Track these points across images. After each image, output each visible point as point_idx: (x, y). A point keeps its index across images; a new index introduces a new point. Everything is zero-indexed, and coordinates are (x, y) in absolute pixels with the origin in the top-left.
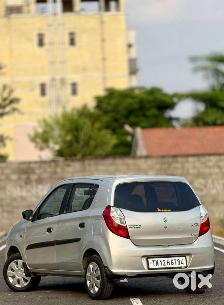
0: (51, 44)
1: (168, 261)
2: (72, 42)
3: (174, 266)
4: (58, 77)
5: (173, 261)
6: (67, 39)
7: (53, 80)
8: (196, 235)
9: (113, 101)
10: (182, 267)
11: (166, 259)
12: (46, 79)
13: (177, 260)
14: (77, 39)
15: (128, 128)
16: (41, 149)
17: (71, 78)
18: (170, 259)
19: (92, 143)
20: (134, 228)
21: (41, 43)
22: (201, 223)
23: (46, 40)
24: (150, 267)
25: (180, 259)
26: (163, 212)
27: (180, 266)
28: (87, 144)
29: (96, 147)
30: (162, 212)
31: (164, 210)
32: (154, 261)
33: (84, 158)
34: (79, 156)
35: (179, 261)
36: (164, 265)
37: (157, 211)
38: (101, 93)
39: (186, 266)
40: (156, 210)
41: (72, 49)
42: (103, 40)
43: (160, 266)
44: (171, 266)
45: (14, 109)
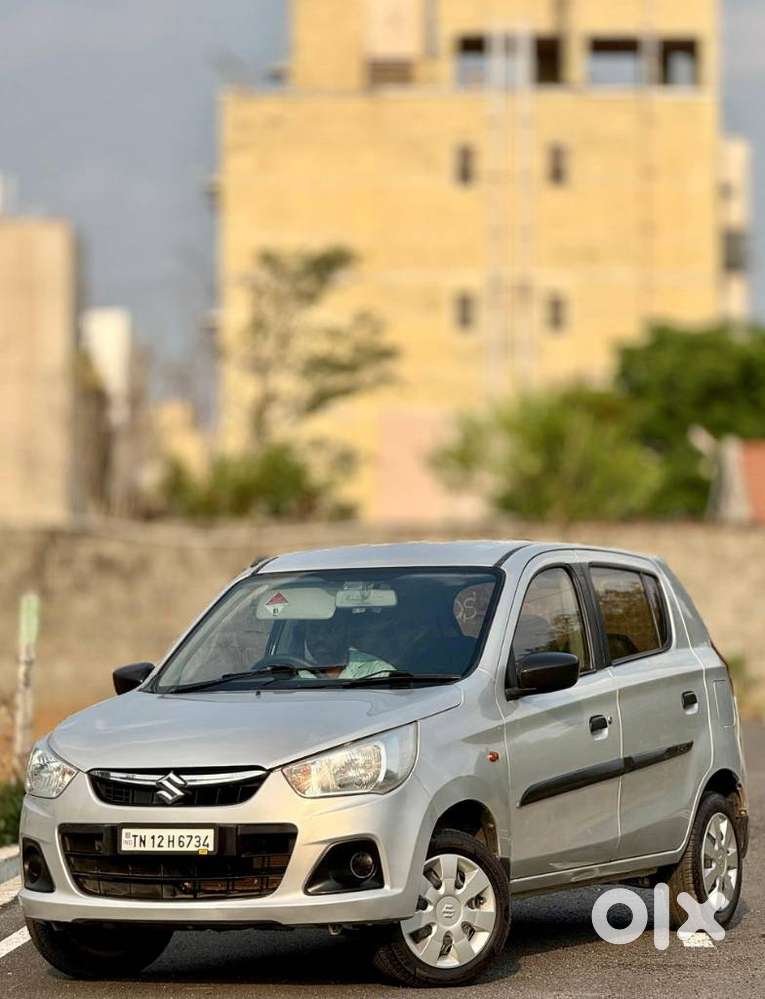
12: (472, 279)
14: (576, 167)
15: (701, 440)
17: (549, 279)
21: (465, 172)
28: (580, 482)
38: (631, 331)
42: (648, 172)
45: (385, 380)
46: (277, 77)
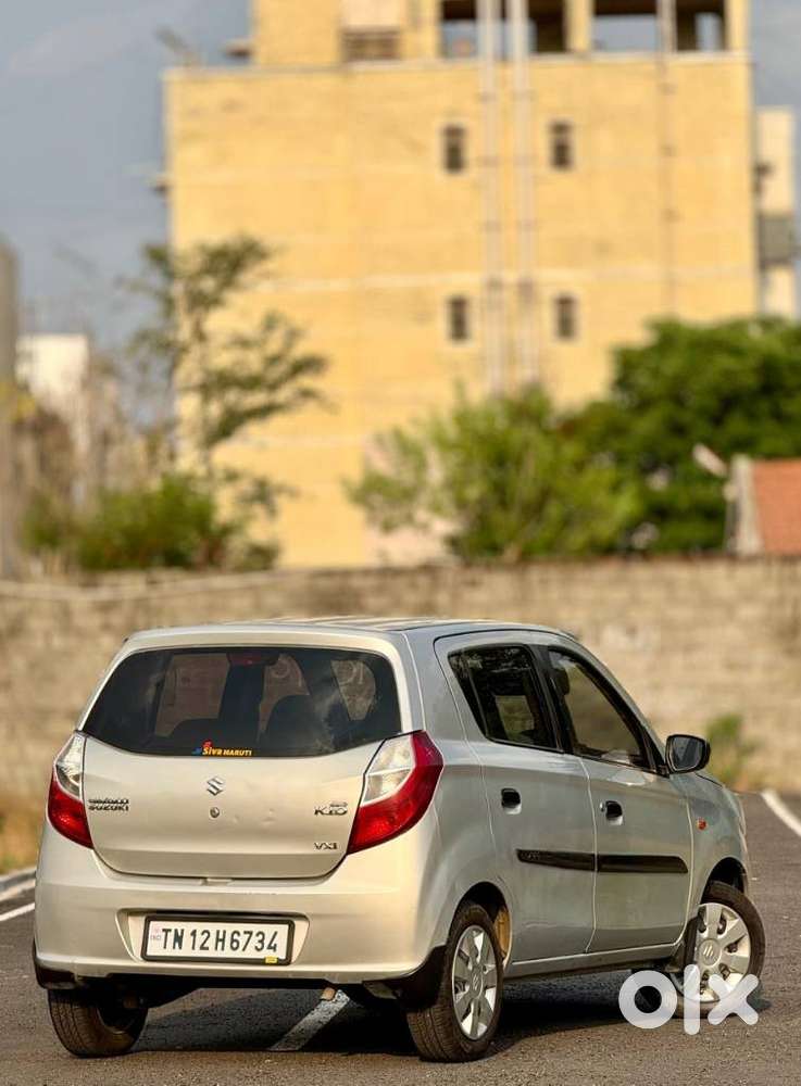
0: (489, 162)
1: (221, 937)
2: (561, 156)
3: (238, 954)
4: (511, 277)
5: (239, 934)
6: (543, 146)
7: (494, 285)
8: (335, 847)
9: (672, 365)
10: (267, 961)
11: (213, 927)
12: (468, 282)
13: (254, 934)
14: (579, 145)
15: (706, 459)
16: (388, 527)
17: (555, 279)
18: (230, 928)
19: (554, 510)
20: (105, 808)
21: (454, 160)
22: (363, 804)
23: (472, 150)
24: (149, 953)
25: (268, 929)
26: (222, 756)
27: (262, 957)
28: (535, 510)
29: (567, 522)
30: (216, 755)
31: (226, 752)
32: (167, 931)
33: (526, 558)
34: (511, 554)
35: (261, 937)
36: (203, 948)
37: (201, 755)
39: (284, 957)
40: (198, 751)
41: (562, 181)
42: (668, 151)
43: (186, 951)
44: (228, 953)
45: (307, 394)
46: (241, 55)
